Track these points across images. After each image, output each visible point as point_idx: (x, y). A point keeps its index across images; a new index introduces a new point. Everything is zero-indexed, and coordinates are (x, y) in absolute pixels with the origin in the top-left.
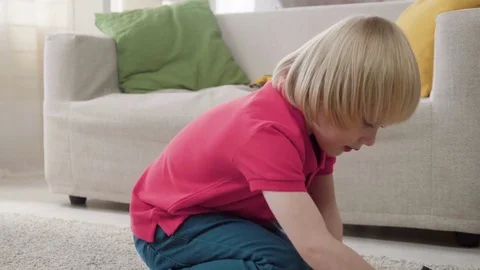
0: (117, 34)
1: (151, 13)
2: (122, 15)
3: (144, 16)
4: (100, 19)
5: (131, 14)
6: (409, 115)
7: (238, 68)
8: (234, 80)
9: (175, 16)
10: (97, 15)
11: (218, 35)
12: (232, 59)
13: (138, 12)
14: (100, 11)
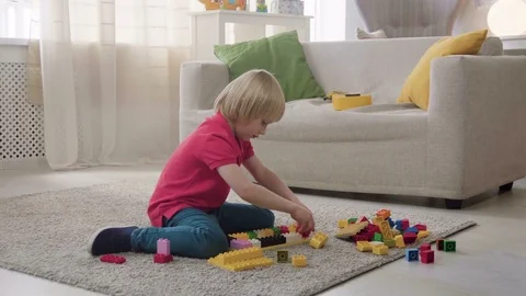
0: (230, 61)
1: (253, 44)
2: (233, 47)
3: (249, 47)
4: (217, 49)
5: (239, 46)
6: (279, 119)
7: (317, 84)
8: (313, 94)
9: (271, 46)
10: (216, 47)
11: (303, 60)
12: (313, 78)
13: (245, 44)
14: (217, 44)
